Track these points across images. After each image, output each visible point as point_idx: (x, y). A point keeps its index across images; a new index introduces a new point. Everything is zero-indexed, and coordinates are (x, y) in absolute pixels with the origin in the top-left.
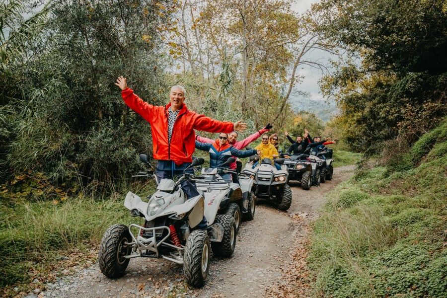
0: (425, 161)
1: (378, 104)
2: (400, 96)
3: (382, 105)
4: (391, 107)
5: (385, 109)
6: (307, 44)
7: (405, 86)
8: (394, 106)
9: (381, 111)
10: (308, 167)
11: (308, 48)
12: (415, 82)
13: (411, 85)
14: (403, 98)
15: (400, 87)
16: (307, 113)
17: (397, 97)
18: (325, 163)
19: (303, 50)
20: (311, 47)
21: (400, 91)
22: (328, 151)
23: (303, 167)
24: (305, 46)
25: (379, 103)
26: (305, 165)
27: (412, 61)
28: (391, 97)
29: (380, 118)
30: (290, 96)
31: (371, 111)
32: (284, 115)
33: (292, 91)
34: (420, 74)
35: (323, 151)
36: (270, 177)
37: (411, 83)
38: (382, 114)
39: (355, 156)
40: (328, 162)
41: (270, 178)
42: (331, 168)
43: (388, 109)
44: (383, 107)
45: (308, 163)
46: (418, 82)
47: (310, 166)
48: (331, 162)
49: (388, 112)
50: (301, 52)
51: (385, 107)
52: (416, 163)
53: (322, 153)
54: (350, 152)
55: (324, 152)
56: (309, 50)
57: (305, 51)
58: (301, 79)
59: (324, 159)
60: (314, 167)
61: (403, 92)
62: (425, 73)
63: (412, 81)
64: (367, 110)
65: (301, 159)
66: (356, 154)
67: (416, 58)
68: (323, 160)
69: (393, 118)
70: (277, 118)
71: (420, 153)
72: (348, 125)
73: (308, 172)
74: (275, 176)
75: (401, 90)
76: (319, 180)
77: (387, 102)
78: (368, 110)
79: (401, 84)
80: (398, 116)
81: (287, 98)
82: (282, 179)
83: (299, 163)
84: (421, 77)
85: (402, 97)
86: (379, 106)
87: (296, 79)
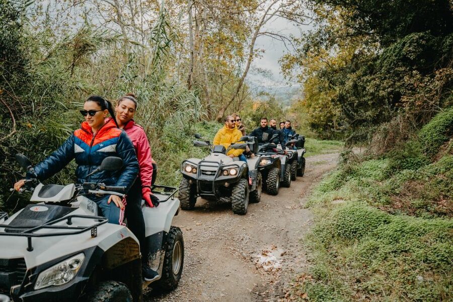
0: (446, 152)
1: (363, 76)
2: (394, 64)
3: (368, 77)
4: (382, 80)
5: (373, 82)
6: (268, 11)
7: (400, 50)
8: (385, 78)
9: (367, 86)
10: (276, 162)
11: (269, 16)
12: (415, 44)
13: (411, 48)
14: (398, 66)
15: (394, 52)
16: (268, 94)
17: (390, 65)
18: (296, 154)
19: (264, 18)
20: (272, 15)
21: (394, 58)
22: (299, 139)
23: (269, 162)
24: (266, 14)
25: (365, 74)
26: (271, 159)
27: (405, 21)
28: (382, 67)
29: (367, 94)
30: (248, 74)
31: (355, 86)
32: (241, 97)
33: (250, 68)
34: (422, 34)
35: (293, 138)
36: (216, 169)
37: (409, 46)
38: (370, 89)
39: (320, 143)
40: (300, 152)
41: (215, 172)
42: (302, 161)
43: (378, 82)
44: (371, 80)
45: (276, 156)
46: (419, 45)
47: (278, 160)
48: (303, 153)
49: (378, 86)
50: (260, 21)
51: (374, 79)
52: (433, 155)
53: (292, 141)
54: (314, 140)
55: (295, 140)
56: (269, 18)
57: (265, 19)
58: (261, 54)
59: (294, 149)
60: (283, 160)
61: (398, 59)
62: (426, 33)
63: (411, 43)
64: (349, 84)
65: (266, 151)
66: (321, 141)
67: (411, 16)
68: (294, 151)
69: (384, 93)
70: (233, 100)
71: (436, 141)
72: (311, 109)
73: (277, 170)
74: (224, 168)
75: (396, 56)
76: (289, 179)
77: (376, 73)
78: (351, 84)
79: (395, 49)
80: (392, 91)
81: (245, 76)
82: (233, 172)
83: (263, 156)
84: (422, 38)
85: (396, 65)
86: (365, 78)
87: (256, 53)
